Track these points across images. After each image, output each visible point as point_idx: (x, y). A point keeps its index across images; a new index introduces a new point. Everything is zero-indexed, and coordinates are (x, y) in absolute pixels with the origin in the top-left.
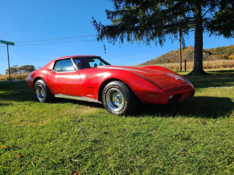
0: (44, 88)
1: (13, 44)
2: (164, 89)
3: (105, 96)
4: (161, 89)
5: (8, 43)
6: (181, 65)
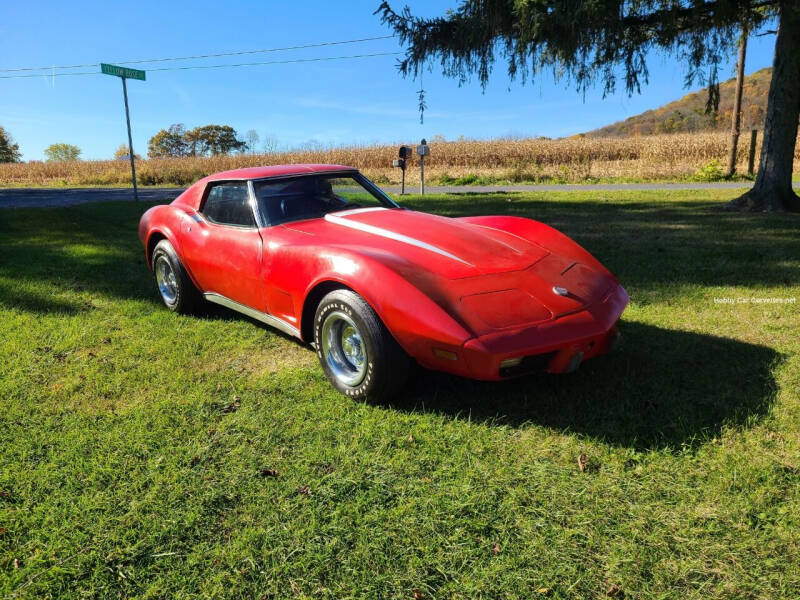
0: (174, 269)
1: (140, 75)
2: (484, 338)
3: (320, 331)
4: (473, 335)
5: (125, 74)
6: (735, 149)
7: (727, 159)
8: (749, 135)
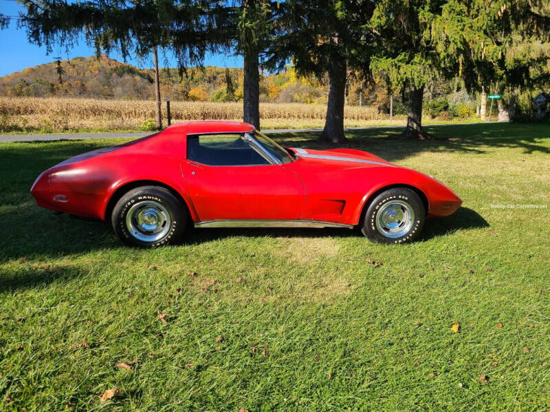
6: (160, 112)
7: (157, 118)
8: (166, 103)
